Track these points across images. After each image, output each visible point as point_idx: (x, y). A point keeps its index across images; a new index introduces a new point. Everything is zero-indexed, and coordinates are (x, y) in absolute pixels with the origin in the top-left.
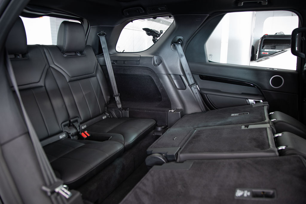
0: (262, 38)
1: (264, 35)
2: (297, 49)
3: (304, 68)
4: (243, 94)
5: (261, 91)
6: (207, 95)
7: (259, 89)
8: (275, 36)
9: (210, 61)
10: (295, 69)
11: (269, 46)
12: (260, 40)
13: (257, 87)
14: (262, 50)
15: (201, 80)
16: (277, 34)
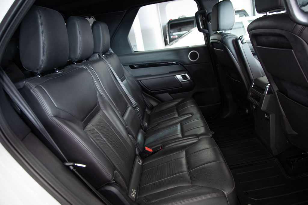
0: (168, 23)
1: (169, 21)
2: (201, 27)
3: (210, 41)
4: (170, 73)
5: (184, 67)
6: (141, 81)
7: (182, 65)
8: (179, 20)
9: (135, 52)
10: (205, 44)
11: (176, 29)
12: (167, 26)
13: (180, 64)
14: (171, 34)
15: (132, 70)
16: (180, 18)
